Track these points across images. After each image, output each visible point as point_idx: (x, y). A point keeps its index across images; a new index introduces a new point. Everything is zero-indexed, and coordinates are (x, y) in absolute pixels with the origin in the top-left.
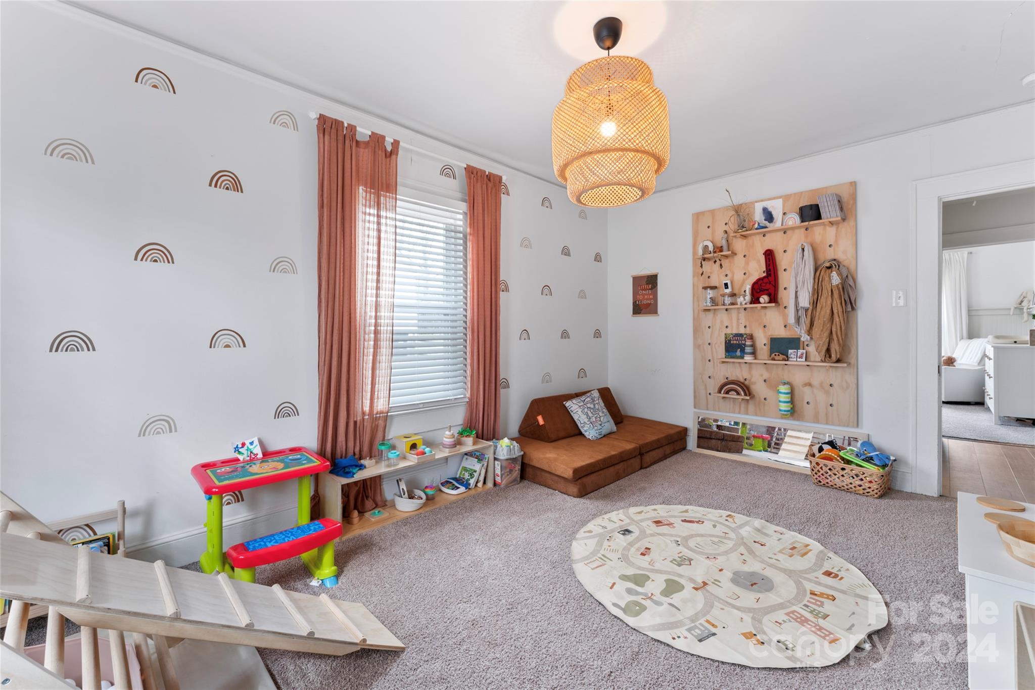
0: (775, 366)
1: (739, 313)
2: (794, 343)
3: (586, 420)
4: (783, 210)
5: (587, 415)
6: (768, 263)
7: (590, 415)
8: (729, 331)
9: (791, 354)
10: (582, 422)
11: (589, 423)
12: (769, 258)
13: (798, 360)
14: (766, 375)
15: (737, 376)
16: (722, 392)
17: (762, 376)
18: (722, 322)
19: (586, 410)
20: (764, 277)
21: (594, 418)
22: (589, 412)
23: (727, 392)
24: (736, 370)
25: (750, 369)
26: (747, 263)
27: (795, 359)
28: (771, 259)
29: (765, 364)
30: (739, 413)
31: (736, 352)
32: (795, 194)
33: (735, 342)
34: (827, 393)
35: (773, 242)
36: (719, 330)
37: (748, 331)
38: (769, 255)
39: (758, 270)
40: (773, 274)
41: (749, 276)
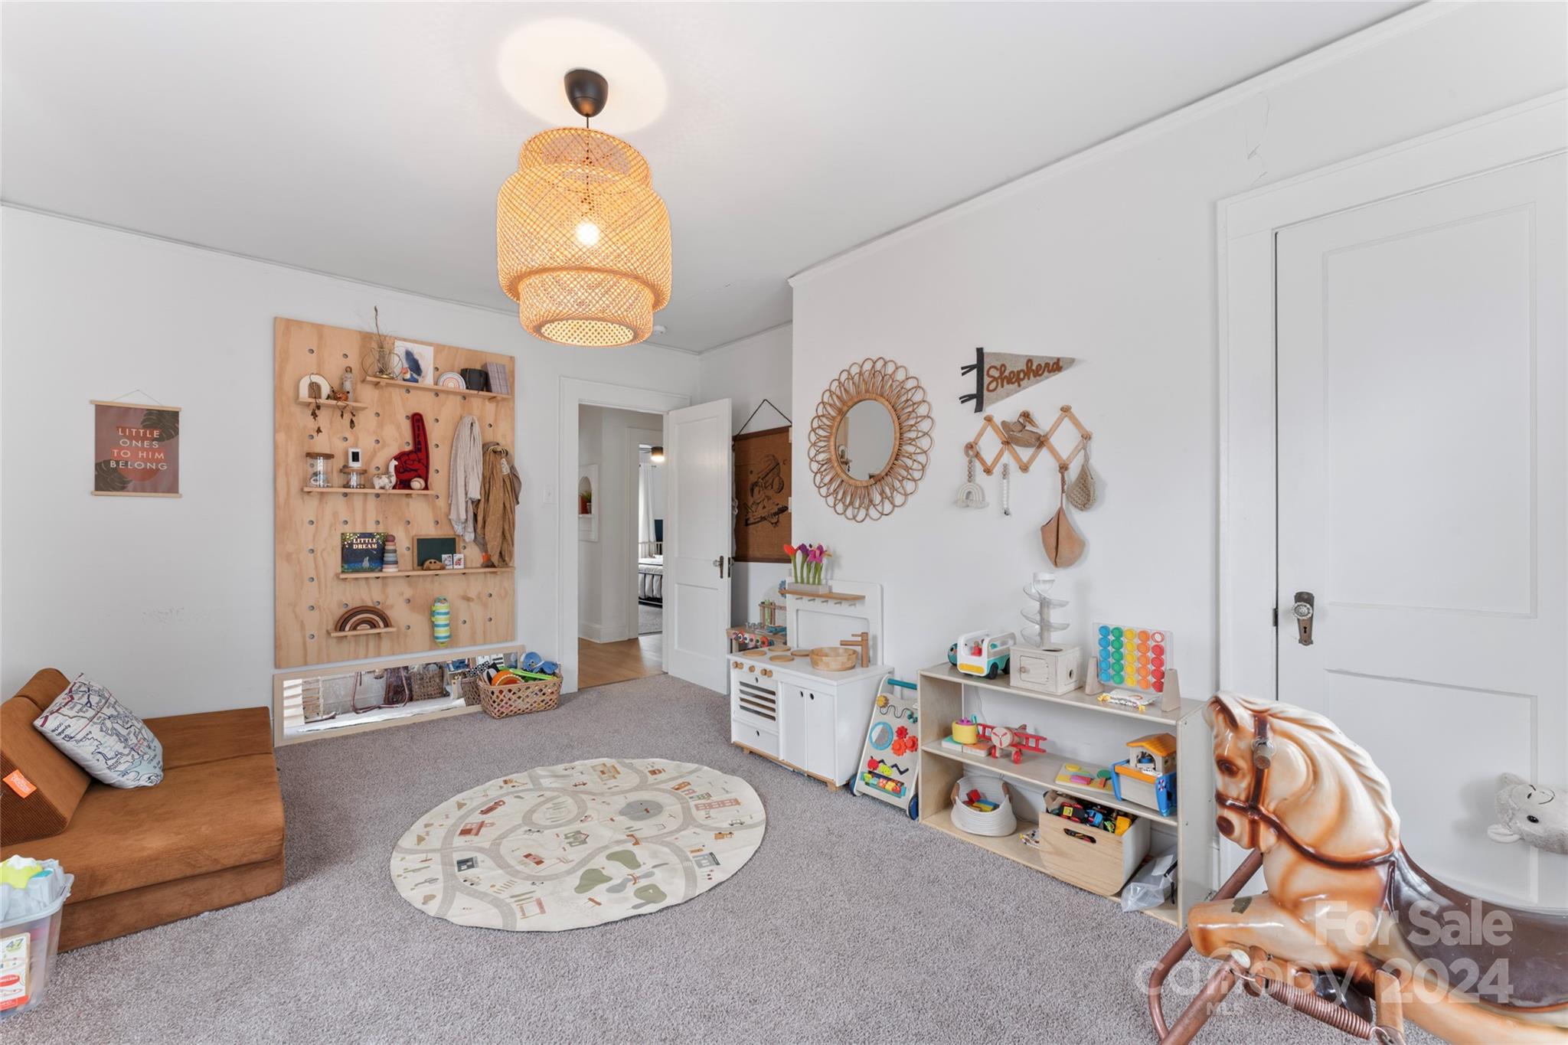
0: (421, 579)
1: (365, 501)
2: (448, 545)
3: (120, 747)
4: (434, 363)
5: (118, 735)
6: (417, 432)
7: (124, 732)
8: (348, 529)
9: (446, 560)
10: (110, 755)
11: (127, 751)
12: (418, 426)
13: (455, 567)
14: (408, 592)
15: (363, 601)
16: (347, 628)
17: (402, 594)
18: (335, 514)
19: (108, 723)
20: (410, 452)
21: (132, 735)
22: (116, 726)
23: (354, 628)
24: (363, 590)
25: (384, 585)
26: (381, 426)
27: (451, 567)
28: (421, 428)
29: (408, 576)
30: (366, 657)
31: (362, 561)
32: (450, 347)
33: (360, 546)
34: (485, 605)
35: (421, 403)
36: (331, 527)
37: (381, 529)
38: (418, 421)
39: (400, 439)
40: (423, 450)
41: (383, 447)
